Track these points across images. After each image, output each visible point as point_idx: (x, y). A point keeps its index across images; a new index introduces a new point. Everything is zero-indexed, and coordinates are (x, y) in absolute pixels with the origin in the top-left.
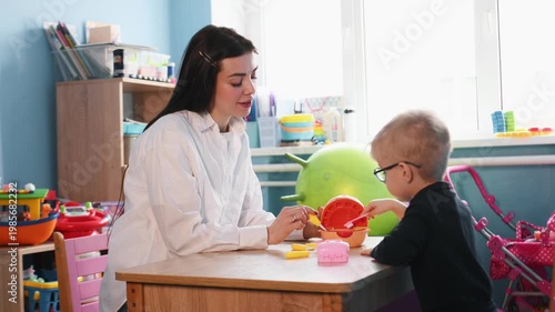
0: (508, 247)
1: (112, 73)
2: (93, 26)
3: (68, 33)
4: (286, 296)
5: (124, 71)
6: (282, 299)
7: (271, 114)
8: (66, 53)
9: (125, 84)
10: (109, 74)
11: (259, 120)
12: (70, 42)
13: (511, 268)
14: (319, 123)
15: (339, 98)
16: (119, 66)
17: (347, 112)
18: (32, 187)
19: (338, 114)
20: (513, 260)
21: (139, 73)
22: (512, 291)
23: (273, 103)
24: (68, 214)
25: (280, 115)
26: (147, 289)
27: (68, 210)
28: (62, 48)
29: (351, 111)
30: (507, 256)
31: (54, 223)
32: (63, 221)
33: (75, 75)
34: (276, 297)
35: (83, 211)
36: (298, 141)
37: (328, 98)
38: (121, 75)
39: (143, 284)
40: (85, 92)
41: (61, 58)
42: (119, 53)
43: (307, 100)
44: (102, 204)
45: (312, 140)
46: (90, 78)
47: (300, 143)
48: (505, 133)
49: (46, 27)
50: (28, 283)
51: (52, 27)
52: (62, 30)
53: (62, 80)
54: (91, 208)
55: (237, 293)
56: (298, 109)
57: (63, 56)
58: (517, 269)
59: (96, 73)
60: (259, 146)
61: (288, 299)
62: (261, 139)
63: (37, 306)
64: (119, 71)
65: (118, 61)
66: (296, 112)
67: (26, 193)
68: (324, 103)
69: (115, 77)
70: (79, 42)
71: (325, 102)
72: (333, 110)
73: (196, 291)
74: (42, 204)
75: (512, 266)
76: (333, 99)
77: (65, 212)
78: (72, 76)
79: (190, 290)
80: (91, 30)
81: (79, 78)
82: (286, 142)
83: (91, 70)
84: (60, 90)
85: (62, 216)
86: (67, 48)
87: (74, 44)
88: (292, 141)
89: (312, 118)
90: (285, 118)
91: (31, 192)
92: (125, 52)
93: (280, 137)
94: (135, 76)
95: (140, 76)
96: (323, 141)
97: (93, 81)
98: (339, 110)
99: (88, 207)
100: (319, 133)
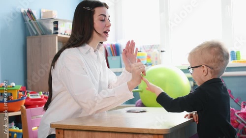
0: (238, 114)
1: (53, 32)
2: (45, 11)
3: (33, 14)
5: (58, 31)
6: (133, 137)
8: (31, 23)
9: (58, 37)
10: (51, 33)
11: (121, 55)
12: (33, 18)
14: (149, 57)
15: (158, 45)
16: (56, 29)
17: (162, 51)
18: (13, 84)
19: (158, 52)
20: (240, 120)
21: (65, 32)
22: (240, 134)
24: (31, 97)
26: (66, 132)
27: (31, 96)
28: (30, 21)
29: (164, 51)
30: (237, 118)
31: (24, 101)
32: (28, 101)
33: (35, 33)
34: (130, 136)
35: (38, 96)
37: (153, 45)
38: (57, 33)
39: (64, 129)
40: (40, 41)
41: (29, 25)
42: (56, 23)
43: (143, 46)
44: (47, 93)
45: (146, 64)
46: (43, 34)
48: (236, 61)
49: (22, 11)
50: (11, 130)
51: (25, 11)
52: (30, 13)
53: (29, 35)
54: (42, 95)
55: (111, 134)
56: (139, 50)
57: (30, 25)
58: (242, 124)
59: (45, 32)
60: (121, 67)
61: (136, 137)
62: (122, 64)
64: (56, 31)
65: (56, 26)
66: (139, 52)
67: (10, 87)
68: (151, 48)
69: (54, 34)
70: (37, 18)
71: (152, 47)
72: (155, 51)
73: (90, 133)
74: (18, 92)
75: (240, 123)
76: (156, 45)
77: (29, 96)
78: (34, 33)
80: (44, 13)
81: (37, 35)
83: (43, 31)
84: (28, 40)
85: (28, 98)
86: (32, 21)
87: (35, 19)
89: (146, 54)
91: (13, 87)
92: (59, 22)
94: (63, 33)
95: (66, 34)
96: (151, 65)
97: (44, 36)
98: (158, 51)
99: (40, 94)
100: (149, 61)
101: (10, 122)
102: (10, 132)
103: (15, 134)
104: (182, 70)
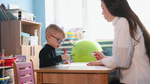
1: (18, 18)
3: (5, 7)
4: (89, 75)
6: (88, 76)
8: (4, 13)
9: (22, 21)
14: (76, 35)
15: (81, 28)
16: (20, 16)
17: (84, 32)
19: (81, 32)
21: (25, 18)
24: (6, 58)
28: (3, 11)
29: (85, 32)
33: (6, 19)
34: (86, 75)
35: (9, 57)
36: (70, 40)
37: (78, 28)
38: (21, 19)
40: (9, 24)
41: (2, 14)
42: (20, 12)
43: (72, 29)
44: (15, 56)
45: (74, 40)
46: (11, 20)
52: (3, 6)
55: (73, 74)
59: (13, 18)
61: (90, 76)
64: (20, 18)
66: (69, 32)
68: (77, 30)
69: (19, 19)
71: (77, 29)
72: (80, 31)
73: (60, 74)
76: (80, 28)
79: (58, 74)
81: (8, 20)
83: (11, 17)
86: (4, 11)
88: (68, 40)
89: (74, 33)
92: (22, 12)
94: (24, 19)
95: (26, 19)
96: (77, 40)
97: (12, 20)
98: (81, 31)
99: (11, 56)
100: (76, 38)
104: (99, 43)
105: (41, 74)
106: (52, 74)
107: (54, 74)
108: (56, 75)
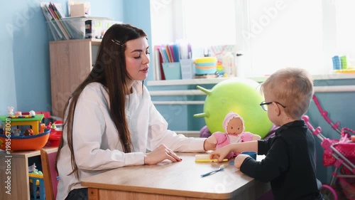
0: (334, 146)
1: (84, 35)
2: (73, 4)
3: (56, 10)
5: (92, 34)
7: (189, 58)
8: (55, 23)
10: (82, 36)
11: (181, 61)
12: (58, 16)
13: (336, 160)
14: (220, 63)
15: (233, 46)
16: (89, 31)
17: (238, 55)
18: (33, 113)
19: (232, 56)
20: (337, 155)
21: (102, 34)
22: (337, 174)
23: (190, 50)
24: (57, 129)
25: (194, 58)
27: (57, 127)
28: (53, 19)
29: (240, 55)
30: (333, 152)
31: (48, 136)
32: (54, 134)
33: (61, 37)
36: (206, 75)
37: (226, 46)
38: (90, 37)
40: (68, 48)
41: (52, 25)
42: (89, 23)
43: (212, 47)
45: (215, 74)
46: (71, 39)
47: (207, 76)
48: (341, 70)
49: (42, 6)
50: (32, 175)
51: (46, 6)
52: (52, 8)
53: (54, 40)
56: (206, 54)
57: (54, 25)
58: (340, 160)
59: (74, 36)
60: (181, 78)
62: (183, 73)
63: (38, 189)
64: (89, 34)
65: (88, 28)
66: (205, 56)
67: (29, 117)
68: (223, 50)
69: (86, 38)
70: (63, 16)
71: (224, 48)
72: (229, 54)
74: (40, 124)
75: (338, 158)
76: (229, 46)
77: (55, 127)
78: (59, 37)
80: (71, 6)
81: (63, 39)
82: (199, 76)
83: (71, 33)
84: (52, 47)
85: (53, 130)
86: (56, 20)
87: (60, 17)
88: (202, 75)
89: (215, 59)
90: (197, 60)
91: (33, 117)
92: (93, 22)
93: (195, 72)
94: (99, 37)
96: (223, 74)
97: (72, 41)
98: (233, 54)
100: (220, 69)
101: (30, 164)
102: (30, 178)
103: (38, 181)
105: (96, 190)
106: (118, 193)
107: (121, 194)
108: (125, 194)
